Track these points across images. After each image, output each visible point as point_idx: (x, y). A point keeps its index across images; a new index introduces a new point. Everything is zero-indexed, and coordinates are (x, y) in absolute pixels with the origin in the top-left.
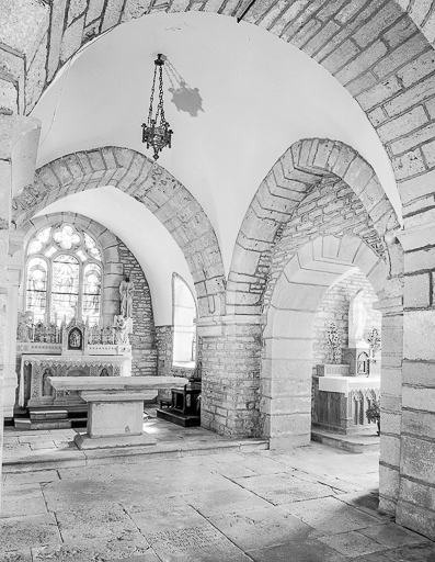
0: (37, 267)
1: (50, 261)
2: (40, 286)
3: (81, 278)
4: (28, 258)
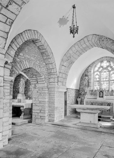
0: (97, 75)
1: (100, 72)
2: (98, 80)
3: (109, 76)
4: (94, 72)
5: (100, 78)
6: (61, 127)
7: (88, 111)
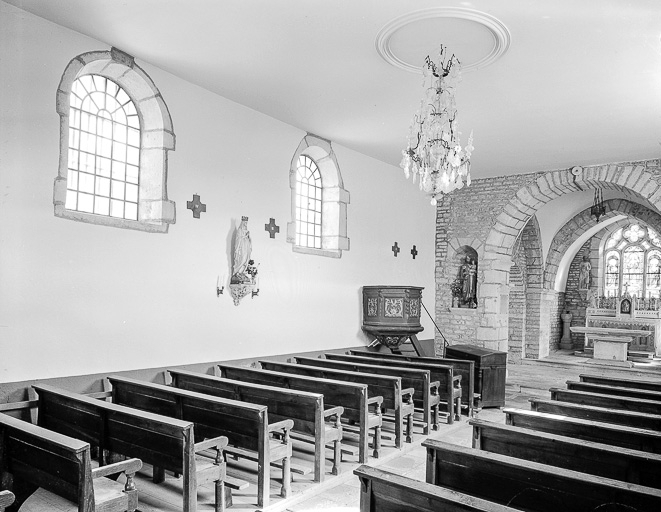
0: (613, 257)
1: (621, 252)
2: (615, 270)
3: (645, 262)
4: (605, 252)
5: (620, 266)
6: (556, 366)
7: (611, 338)
